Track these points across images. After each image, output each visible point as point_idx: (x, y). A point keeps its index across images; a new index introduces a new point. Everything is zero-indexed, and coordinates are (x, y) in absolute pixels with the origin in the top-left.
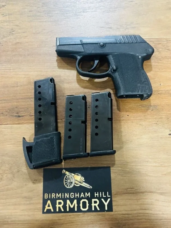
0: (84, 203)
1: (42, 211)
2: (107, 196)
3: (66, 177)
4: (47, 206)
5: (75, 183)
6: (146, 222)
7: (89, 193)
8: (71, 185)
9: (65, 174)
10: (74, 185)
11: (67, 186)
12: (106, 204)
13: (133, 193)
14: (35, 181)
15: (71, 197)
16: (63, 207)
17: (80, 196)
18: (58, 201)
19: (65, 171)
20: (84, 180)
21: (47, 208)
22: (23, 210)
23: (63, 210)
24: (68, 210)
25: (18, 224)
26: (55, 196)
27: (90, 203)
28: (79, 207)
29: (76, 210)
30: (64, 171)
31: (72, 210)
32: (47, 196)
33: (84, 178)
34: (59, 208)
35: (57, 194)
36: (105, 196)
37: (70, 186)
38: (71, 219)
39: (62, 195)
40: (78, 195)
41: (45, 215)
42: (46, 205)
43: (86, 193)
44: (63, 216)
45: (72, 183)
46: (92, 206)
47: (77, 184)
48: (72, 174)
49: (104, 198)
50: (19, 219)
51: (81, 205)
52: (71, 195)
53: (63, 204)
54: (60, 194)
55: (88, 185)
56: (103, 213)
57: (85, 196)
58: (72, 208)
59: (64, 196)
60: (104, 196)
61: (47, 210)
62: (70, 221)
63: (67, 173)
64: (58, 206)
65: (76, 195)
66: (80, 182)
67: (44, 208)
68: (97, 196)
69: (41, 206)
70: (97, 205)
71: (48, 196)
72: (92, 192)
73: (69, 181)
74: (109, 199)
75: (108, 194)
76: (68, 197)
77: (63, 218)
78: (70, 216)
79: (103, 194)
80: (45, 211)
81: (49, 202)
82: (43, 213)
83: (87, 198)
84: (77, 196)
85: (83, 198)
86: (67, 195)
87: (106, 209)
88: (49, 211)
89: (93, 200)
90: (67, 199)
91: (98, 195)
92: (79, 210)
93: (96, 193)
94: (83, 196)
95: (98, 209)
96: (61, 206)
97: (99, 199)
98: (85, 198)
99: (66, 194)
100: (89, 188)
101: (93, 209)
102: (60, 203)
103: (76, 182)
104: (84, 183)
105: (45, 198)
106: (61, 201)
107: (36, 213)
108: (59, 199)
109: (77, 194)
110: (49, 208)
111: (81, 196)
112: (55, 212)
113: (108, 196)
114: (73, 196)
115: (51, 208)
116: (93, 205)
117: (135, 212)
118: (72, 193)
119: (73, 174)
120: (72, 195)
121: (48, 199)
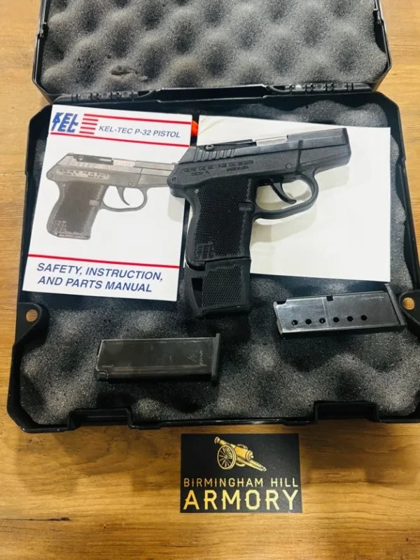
0: (253, 497)
1: (179, 507)
2: (292, 486)
3: (222, 449)
4: (187, 500)
5: (237, 461)
6: (359, 533)
7: (261, 480)
8: (230, 464)
9: (219, 445)
10: (235, 465)
11: (224, 466)
12: (291, 499)
13: (338, 482)
14: (167, 456)
15: (230, 485)
16: (215, 501)
17: (245, 484)
18: (207, 492)
19: (219, 439)
20: (252, 457)
21: (188, 502)
22: (146, 506)
23: (215, 508)
24: (224, 508)
25: (138, 529)
26: (203, 483)
27: (263, 497)
28: (243, 502)
29: (238, 508)
30: (217, 439)
31: (231, 508)
32: (188, 482)
33: (252, 454)
34: (210, 503)
35: (206, 480)
36: (289, 486)
37: (227, 466)
38: (229, 524)
39: (214, 481)
40: (242, 482)
41: (184, 515)
42: (186, 498)
43: (256, 480)
44: (216, 518)
45: (231, 460)
46: (266, 502)
47: (240, 463)
48: (232, 445)
49: (287, 489)
50: (140, 521)
51: (247, 500)
52: (229, 482)
53: (215, 497)
54: (211, 480)
55: (260, 466)
56: (286, 515)
57: (254, 485)
58: (231, 505)
59: (218, 484)
60: (287, 486)
61: (189, 506)
62: (227, 526)
63: (223, 442)
64: (206, 500)
65: (238, 482)
66: (246, 460)
67: (183, 502)
68: (274, 484)
69: (178, 499)
70: (274, 500)
71: (190, 482)
72: (266, 477)
73: (226, 457)
74: (296, 491)
75: (294, 482)
76: (225, 485)
77: (217, 521)
78: (228, 517)
79: (286, 482)
80: (185, 508)
81: (191, 493)
82: (182, 511)
83: (258, 488)
84: (241, 484)
85: (250, 488)
86: (223, 482)
87: (291, 508)
88: (191, 509)
89: (268, 492)
90: (223, 488)
91: (276, 482)
92: (244, 509)
93: (274, 480)
94: (251, 484)
95: (277, 508)
96: (212, 500)
97: (279, 490)
98: (254, 488)
99: (221, 480)
100: (261, 470)
101: (268, 508)
102: (210, 496)
103: (239, 459)
104: (252, 462)
105: (185, 486)
106: (212, 492)
107: (169, 511)
108: (209, 488)
109: (240, 480)
110: (191, 503)
111: (248, 484)
112: (202, 510)
113: (294, 486)
114: (234, 483)
115: (195, 503)
116: (268, 500)
117: (341, 515)
118: (231, 479)
119: (234, 446)
120: (232, 481)
121: (190, 488)
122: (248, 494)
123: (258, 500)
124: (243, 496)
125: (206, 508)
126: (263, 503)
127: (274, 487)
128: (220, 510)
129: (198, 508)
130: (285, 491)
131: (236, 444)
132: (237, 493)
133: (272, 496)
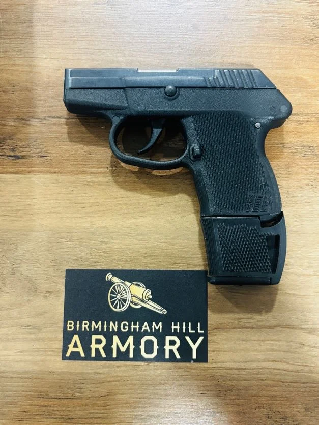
0: (149, 344)
1: (61, 354)
2: (197, 330)
3: (114, 288)
4: (71, 346)
5: (132, 302)
6: (273, 386)
7: (160, 323)
8: (123, 305)
9: (111, 283)
10: (129, 305)
11: (115, 307)
12: (194, 347)
13: (253, 328)
14: (48, 295)
15: (122, 329)
17: (141, 328)
18: (94, 337)
19: (111, 276)
20: (151, 297)
21: (71, 349)
22: (21, 352)
23: (104, 355)
24: (114, 355)
25: (11, 378)
26: (90, 327)
29: (131, 356)
30: (109, 276)
31: (123, 356)
32: (72, 326)
33: (150, 293)
34: (97, 350)
35: (93, 323)
36: (194, 332)
37: (120, 308)
38: (120, 374)
39: (103, 325)
40: (137, 327)
41: (67, 363)
42: (70, 343)
43: (154, 324)
44: (104, 367)
45: (125, 301)
46: (165, 350)
47: (135, 304)
48: (126, 282)
49: (191, 336)
50: (14, 369)
51: (142, 347)
52: (122, 326)
53: (104, 343)
54: (100, 323)
55: (159, 307)
56: (188, 364)
57: (151, 329)
58: (123, 352)
59: (108, 328)
60: (190, 331)
61: (72, 353)
62: (117, 376)
63: (116, 280)
64: (94, 346)
65: (133, 327)
66: (142, 301)
67: (65, 349)
68: (176, 330)
69: (59, 345)
70: (175, 348)
71: (75, 325)
73: (119, 297)
74: (201, 338)
75: (199, 328)
76: (116, 330)
77: (106, 370)
78: (118, 367)
79: (190, 327)
80: (68, 355)
81: (76, 338)
82: (64, 358)
83: (156, 334)
84: (135, 329)
85: (146, 333)
86: (114, 326)
87: (194, 357)
88: (75, 356)
89: (168, 338)
90: (114, 333)
91: (178, 327)
92: (138, 357)
93: (176, 325)
94: (148, 328)
95: (178, 357)
96: (100, 347)
97: (181, 336)
98: (151, 334)
99: (112, 323)
100: (161, 313)
101: (167, 356)
102: (98, 342)
103: (134, 299)
104: (150, 302)
105: (68, 329)
106: (101, 337)
107: (48, 358)
108: (96, 332)
109: (135, 324)
110: (75, 350)
111: (144, 328)
112: (88, 357)
113: (199, 332)
114: (127, 328)
115: (80, 349)
116: (167, 347)
117: (254, 365)
118: (124, 322)
119: (128, 284)
120: (125, 325)
121: (75, 332)
122: (143, 340)
123: (156, 347)
124: (137, 343)
125: (93, 355)
126: (161, 351)
127: (175, 334)
128: (109, 358)
129: (83, 355)
130: (188, 338)
131: (131, 281)
132: (131, 339)
133: (172, 343)
